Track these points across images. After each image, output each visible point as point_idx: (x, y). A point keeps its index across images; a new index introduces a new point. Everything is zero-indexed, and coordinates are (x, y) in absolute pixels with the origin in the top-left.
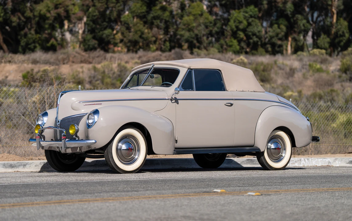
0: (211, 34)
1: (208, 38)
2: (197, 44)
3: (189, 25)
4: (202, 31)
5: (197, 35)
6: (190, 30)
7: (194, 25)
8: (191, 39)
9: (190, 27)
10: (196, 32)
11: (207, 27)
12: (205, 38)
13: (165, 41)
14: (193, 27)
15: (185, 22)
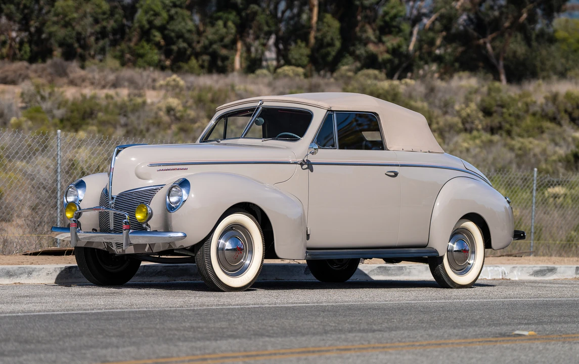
0: (102, 34)
1: (97, 40)
2: (79, 51)
3: (65, 16)
4: (87, 27)
5: (79, 34)
6: (67, 25)
7: (75, 15)
8: (70, 41)
9: (67, 19)
10: (78, 28)
11: (96, 21)
12: (92, 39)
13: (21, 43)
14: (74, 19)
15: (60, 10)
